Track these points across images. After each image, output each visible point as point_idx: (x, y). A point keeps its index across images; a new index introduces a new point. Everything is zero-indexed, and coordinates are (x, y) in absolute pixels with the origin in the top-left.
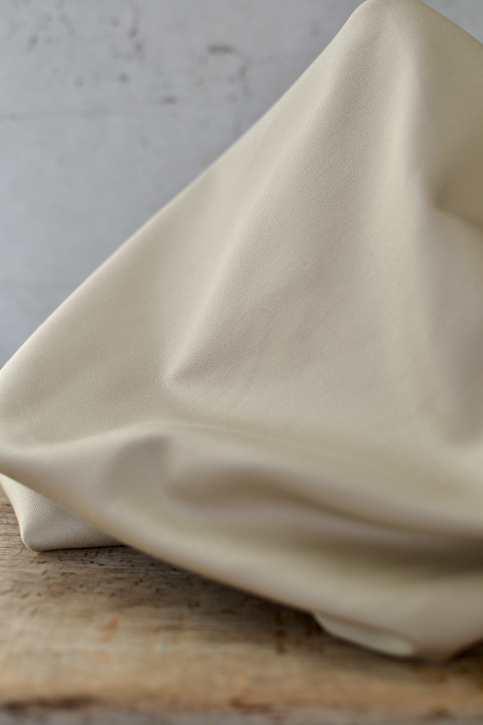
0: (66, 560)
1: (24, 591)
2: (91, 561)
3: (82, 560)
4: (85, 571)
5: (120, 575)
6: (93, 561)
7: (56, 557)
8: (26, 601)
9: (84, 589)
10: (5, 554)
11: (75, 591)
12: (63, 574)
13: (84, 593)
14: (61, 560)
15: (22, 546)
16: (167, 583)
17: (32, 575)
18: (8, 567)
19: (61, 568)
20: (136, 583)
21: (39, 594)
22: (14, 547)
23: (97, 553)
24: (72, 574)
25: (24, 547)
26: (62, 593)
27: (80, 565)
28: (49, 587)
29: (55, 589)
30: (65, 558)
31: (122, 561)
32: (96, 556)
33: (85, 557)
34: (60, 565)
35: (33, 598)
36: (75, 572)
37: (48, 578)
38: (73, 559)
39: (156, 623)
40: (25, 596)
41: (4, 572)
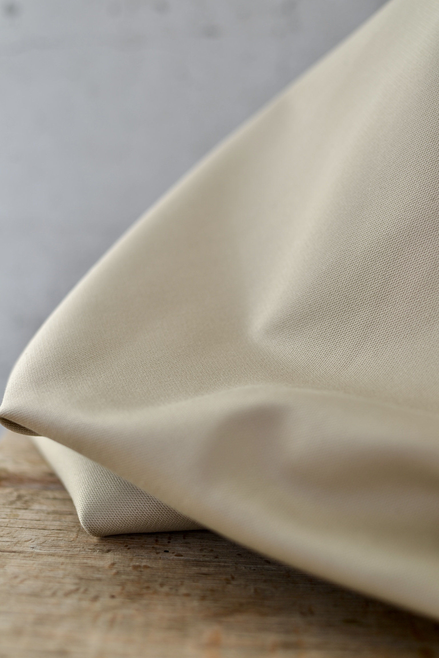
0: (134, 548)
1: (93, 592)
2: (165, 550)
3: (153, 547)
4: (160, 564)
5: (205, 570)
6: (167, 550)
7: (121, 543)
8: (98, 606)
9: (166, 589)
10: (59, 538)
11: (156, 592)
12: (135, 567)
13: (167, 594)
14: (129, 549)
15: (78, 529)
16: (265, 581)
17: (98, 569)
18: (66, 557)
19: (131, 560)
20: (228, 582)
21: (113, 597)
22: (68, 529)
23: (170, 538)
24: (146, 567)
25: (80, 530)
26: (140, 595)
27: (153, 555)
28: (123, 585)
29: (130, 588)
30: (132, 546)
31: (201, 550)
32: (169, 542)
33: (157, 544)
34: (129, 555)
35: (105, 601)
36: (149, 565)
37: (118, 573)
38: (142, 547)
39: (271, 638)
40: (96, 598)
41: (62, 564)
